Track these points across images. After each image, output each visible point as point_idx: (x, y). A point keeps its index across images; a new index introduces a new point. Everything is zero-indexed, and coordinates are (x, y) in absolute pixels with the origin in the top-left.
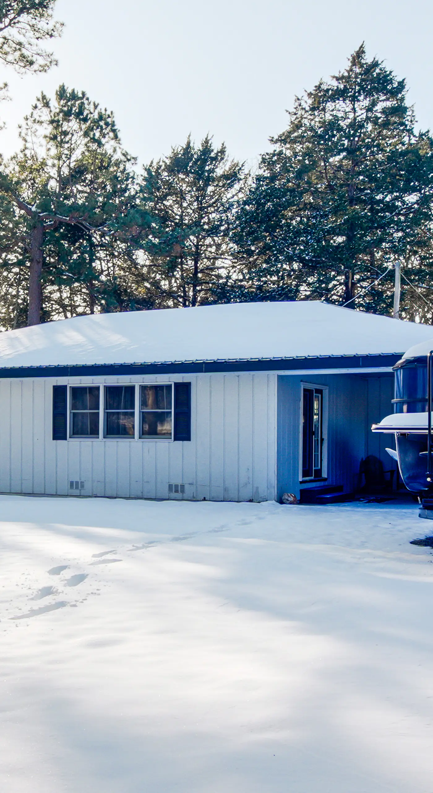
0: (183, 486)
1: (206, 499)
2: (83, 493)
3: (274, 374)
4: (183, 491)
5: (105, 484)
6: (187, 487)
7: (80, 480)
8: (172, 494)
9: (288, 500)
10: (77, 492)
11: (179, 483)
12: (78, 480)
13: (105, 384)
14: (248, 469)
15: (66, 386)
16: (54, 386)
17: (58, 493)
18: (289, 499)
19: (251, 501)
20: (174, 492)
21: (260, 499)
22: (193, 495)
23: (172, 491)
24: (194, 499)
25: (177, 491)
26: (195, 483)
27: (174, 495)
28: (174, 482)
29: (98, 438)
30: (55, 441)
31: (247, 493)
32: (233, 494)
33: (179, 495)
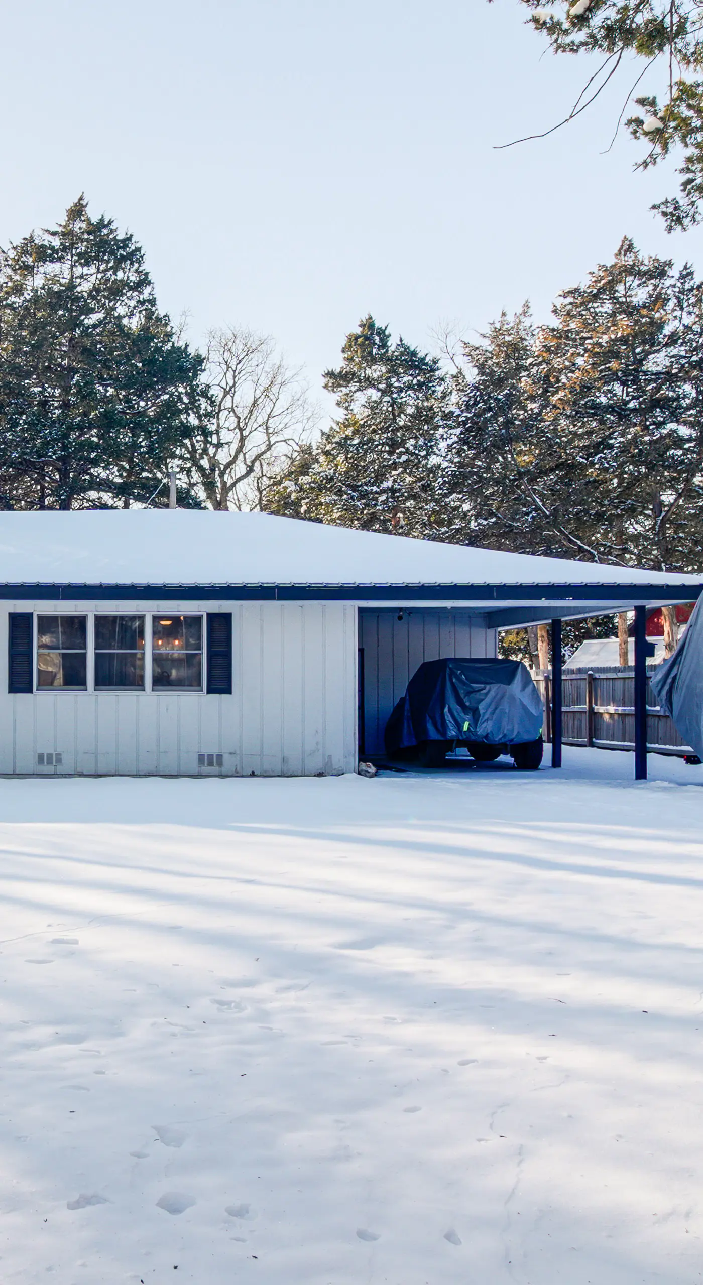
0: (220, 757)
1: (255, 774)
2: (60, 769)
3: (354, 605)
4: (220, 763)
5: (96, 757)
6: (226, 758)
7: (55, 751)
8: (203, 768)
9: (369, 772)
10: (49, 769)
11: (214, 751)
12: (51, 751)
13: (97, 613)
14: (317, 731)
15: (32, 613)
16: (10, 614)
17: (17, 772)
18: (369, 770)
19: (320, 775)
20: (206, 765)
21: (333, 772)
22: (236, 769)
23: (204, 764)
24: (237, 775)
25: (211, 764)
26: (238, 753)
27: (206, 769)
28: (206, 751)
29: (86, 690)
30: (12, 695)
31: (316, 764)
32: (294, 766)
33: (215, 769)
